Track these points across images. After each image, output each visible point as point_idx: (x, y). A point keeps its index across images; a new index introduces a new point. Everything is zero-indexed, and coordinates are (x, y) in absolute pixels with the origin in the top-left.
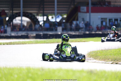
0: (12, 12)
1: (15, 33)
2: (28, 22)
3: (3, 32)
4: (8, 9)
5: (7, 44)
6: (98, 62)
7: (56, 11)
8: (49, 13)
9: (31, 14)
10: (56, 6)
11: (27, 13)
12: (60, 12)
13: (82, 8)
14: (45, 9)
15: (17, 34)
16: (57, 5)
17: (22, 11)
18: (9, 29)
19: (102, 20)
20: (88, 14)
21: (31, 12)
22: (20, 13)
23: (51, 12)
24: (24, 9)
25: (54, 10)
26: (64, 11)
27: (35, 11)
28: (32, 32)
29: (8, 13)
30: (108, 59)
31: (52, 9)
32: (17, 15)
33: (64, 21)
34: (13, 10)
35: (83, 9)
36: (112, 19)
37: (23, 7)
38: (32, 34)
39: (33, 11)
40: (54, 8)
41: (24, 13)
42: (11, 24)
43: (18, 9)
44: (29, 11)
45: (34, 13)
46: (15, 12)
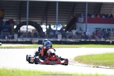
0: (20, 21)
1: (21, 39)
2: (33, 30)
3: (11, 38)
4: (16, 18)
5: (8, 48)
6: (82, 65)
7: (57, 21)
8: (52, 23)
9: (36, 23)
10: (57, 17)
11: (33, 22)
12: (61, 22)
13: (79, 19)
14: (48, 19)
15: (23, 40)
16: (59, 16)
17: (27, 21)
18: (16, 36)
19: (97, 30)
20: (85, 24)
21: (36, 21)
22: (26, 22)
23: (53, 21)
24: (30, 18)
25: (56, 20)
26: (65, 22)
27: (39, 21)
28: (36, 39)
29: (16, 21)
30: (91, 63)
31: (54, 19)
32: (24, 24)
33: (64, 30)
34: (20, 20)
35: (81, 20)
36: (105, 29)
37: (29, 17)
38: (36, 40)
39: (38, 21)
40: (56, 18)
41: (29, 22)
42: (19, 31)
43: (25, 18)
44: (34, 21)
45: (39, 22)
46: (22, 21)
